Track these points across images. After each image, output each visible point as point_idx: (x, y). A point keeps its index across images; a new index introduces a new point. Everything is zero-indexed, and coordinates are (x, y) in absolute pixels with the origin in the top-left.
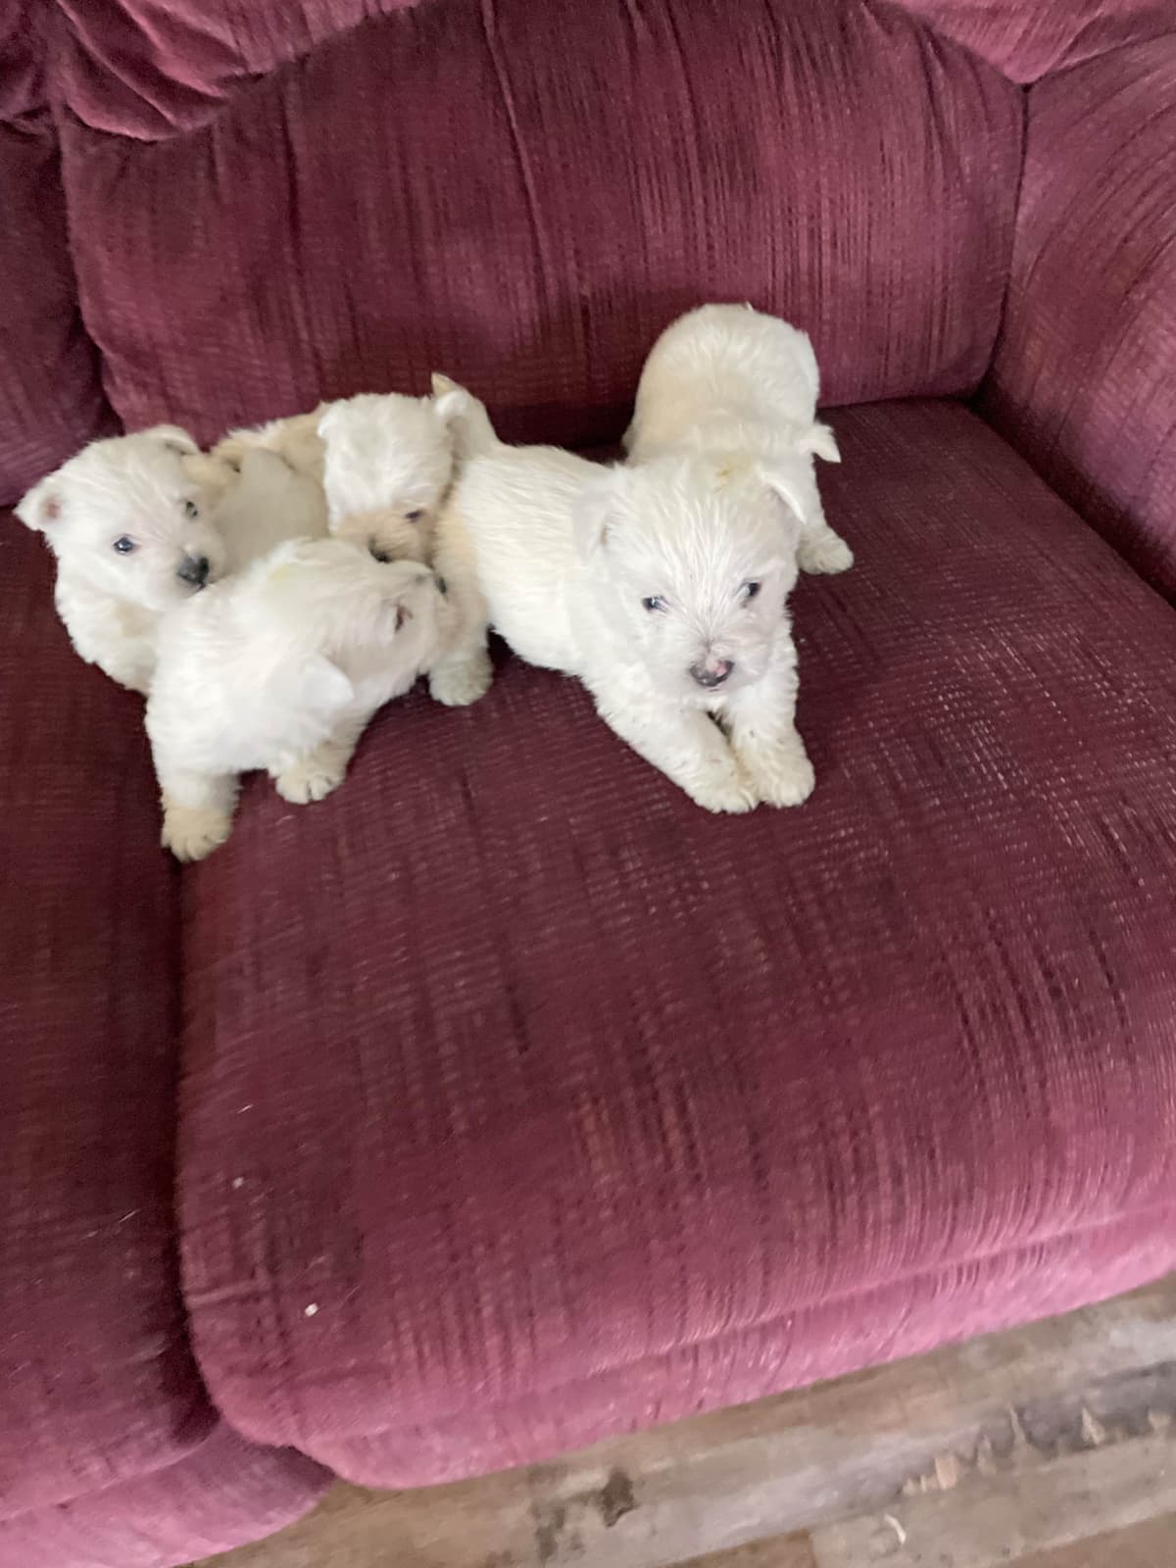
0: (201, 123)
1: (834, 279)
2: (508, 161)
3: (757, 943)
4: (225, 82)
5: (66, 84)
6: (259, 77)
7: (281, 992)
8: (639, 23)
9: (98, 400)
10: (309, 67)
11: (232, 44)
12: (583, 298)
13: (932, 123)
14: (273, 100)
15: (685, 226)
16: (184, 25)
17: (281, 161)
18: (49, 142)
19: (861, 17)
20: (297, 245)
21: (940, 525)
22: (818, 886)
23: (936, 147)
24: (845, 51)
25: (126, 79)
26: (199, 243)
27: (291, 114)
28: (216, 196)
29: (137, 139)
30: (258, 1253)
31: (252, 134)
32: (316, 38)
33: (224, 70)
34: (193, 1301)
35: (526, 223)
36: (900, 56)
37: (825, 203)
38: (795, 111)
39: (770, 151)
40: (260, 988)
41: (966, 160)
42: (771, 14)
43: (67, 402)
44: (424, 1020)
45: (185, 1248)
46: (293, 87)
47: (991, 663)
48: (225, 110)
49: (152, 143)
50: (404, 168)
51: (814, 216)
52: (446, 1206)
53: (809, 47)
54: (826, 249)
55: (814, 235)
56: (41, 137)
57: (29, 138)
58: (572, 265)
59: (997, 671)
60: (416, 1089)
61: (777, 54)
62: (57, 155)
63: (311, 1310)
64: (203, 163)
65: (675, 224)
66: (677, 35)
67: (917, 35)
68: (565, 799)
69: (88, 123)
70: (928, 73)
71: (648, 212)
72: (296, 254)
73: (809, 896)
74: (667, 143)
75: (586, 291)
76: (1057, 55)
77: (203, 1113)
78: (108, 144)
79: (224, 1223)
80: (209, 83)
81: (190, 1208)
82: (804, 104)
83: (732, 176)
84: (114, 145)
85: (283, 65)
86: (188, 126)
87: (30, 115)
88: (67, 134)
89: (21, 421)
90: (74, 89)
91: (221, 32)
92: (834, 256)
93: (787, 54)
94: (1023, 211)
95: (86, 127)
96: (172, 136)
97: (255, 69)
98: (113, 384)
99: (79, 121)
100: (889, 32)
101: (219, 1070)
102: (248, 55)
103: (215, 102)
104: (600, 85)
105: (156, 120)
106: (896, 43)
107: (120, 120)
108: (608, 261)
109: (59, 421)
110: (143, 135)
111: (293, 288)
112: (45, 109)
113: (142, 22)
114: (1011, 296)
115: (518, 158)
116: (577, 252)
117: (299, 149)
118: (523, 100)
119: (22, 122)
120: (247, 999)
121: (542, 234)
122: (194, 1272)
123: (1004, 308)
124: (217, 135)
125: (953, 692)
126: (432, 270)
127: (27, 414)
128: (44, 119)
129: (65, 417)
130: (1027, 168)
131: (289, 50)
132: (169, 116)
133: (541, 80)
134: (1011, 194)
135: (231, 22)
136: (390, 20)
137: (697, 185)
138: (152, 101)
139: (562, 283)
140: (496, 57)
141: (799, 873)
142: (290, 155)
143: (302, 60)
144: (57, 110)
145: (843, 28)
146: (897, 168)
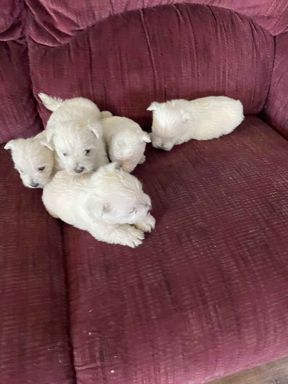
0: (67, 42)
1: (229, 84)
2: (148, 53)
3: (233, 263)
4: (73, 31)
5: (31, 31)
6: (82, 30)
7: (98, 277)
8: (181, 18)
9: (35, 114)
10: (96, 27)
11: (76, 21)
12: (165, 88)
13: (254, 45)
14: (86, 36)
15: (192, 70)
16: (64, 15)
17: (88, 52)
18: (25, 46)
19: (236, 18)
20: (91, 74)
21: (260, 147)
22: (248, 246)
23: (255, 51)
24: (233, 27)
25: (47, 29)
26: (66, 73)
27: (91, 40)
28: (70, 61)
29: (49, 46)
30: (98, 355)
31: (80, 44)
32: (97, 20)
33: (73, 28)
34: (77, 368)
35: (152, 69)
36: (246, 28)
37: (227, 65)
38: (220, 41)
39: (214, 51)
40: (91, 275)
41: (262, 54)
42: (214, 16)
43: (28, 114)
44: (141, 286)
45: (75, 353)
46: (91, 32)
47: (282, 184)
48: (73, 39)
49: (53, 47)
50: (120, 54)
51: (224, 68)
52: (151, 341)
53: (224, 25)
54: (227, 76)
55: (224, 73)
56: (23, 44)
57: (20, 45)
58: (163, 80)
59: (284, 186)
60: (140, 306)
61: (216, 27)
62: (27, 49)
63: (113, 372)
64: (67, 52)
65: (190, 69)
66: (191, 21)
67: (249, 23)
68: (173, 222)
69: (36, 41)
70: (252, 32)
71: (182, 66)
72: (91, 77)
73: (245, 249)
74: (188, 49)
75: (166, 86)
76: (283, 29)
77: (78, 312)
78: (41, 47)
79: (87, 346)
80: (69, 31)
81: (76, 341)
82: (223, 39)
83: (205, 57)
84: (42, 47)
85: (88, 27)
86: (63, 43)
87: (21, 39)
88: (30, 44)
89: (16, 120)
90: (33, 32)
91: (73, 18)
92: (229, 79)
93: (218, 27)
94: (275, 67)
95: (35, 42)
96: (59, 45)
97: (82, 28)
98: (41, 110)
99: (33, 41)
100: (243, 22)
101: (82, 300)
102: (80, 24)
103: (70, 36)
104: (171, 33)
105: (54, 41)
106: (245, 25)
107: (45, 41)
108: (172, 79)
109: (26, 119)
110: (51, 45)
111: (90, 85)
112: (24, 37)
113: (52, 14)
114: (271, 89)
115: (150, 52)
116: (165, 76)
117: (93, 49)
118: (151, 37)
119: (18, 41)
120: (88, 278)
121: (156, 72)
122: (78, 360)
123: (268, 92)
124: (71, 45)
125: (274, 192)
126: (127, 81)
127: (17, 117)
128: (24, 40)
129: (28, 119)
130: (276, 57)
131: (90, 24)
132: (58, 39)
133: (156, 31)
134: (272, 63)
135: (76, 15)
136: (117, 16)
137: (195, 59)
138: (54, 36)
139: (160, 84)
140: (144, 26)
141: (242, 243)
142: (90, 51)
143: (93, 26)
144: (27, 38)
145: (232, 20)
146: (245, 56)
